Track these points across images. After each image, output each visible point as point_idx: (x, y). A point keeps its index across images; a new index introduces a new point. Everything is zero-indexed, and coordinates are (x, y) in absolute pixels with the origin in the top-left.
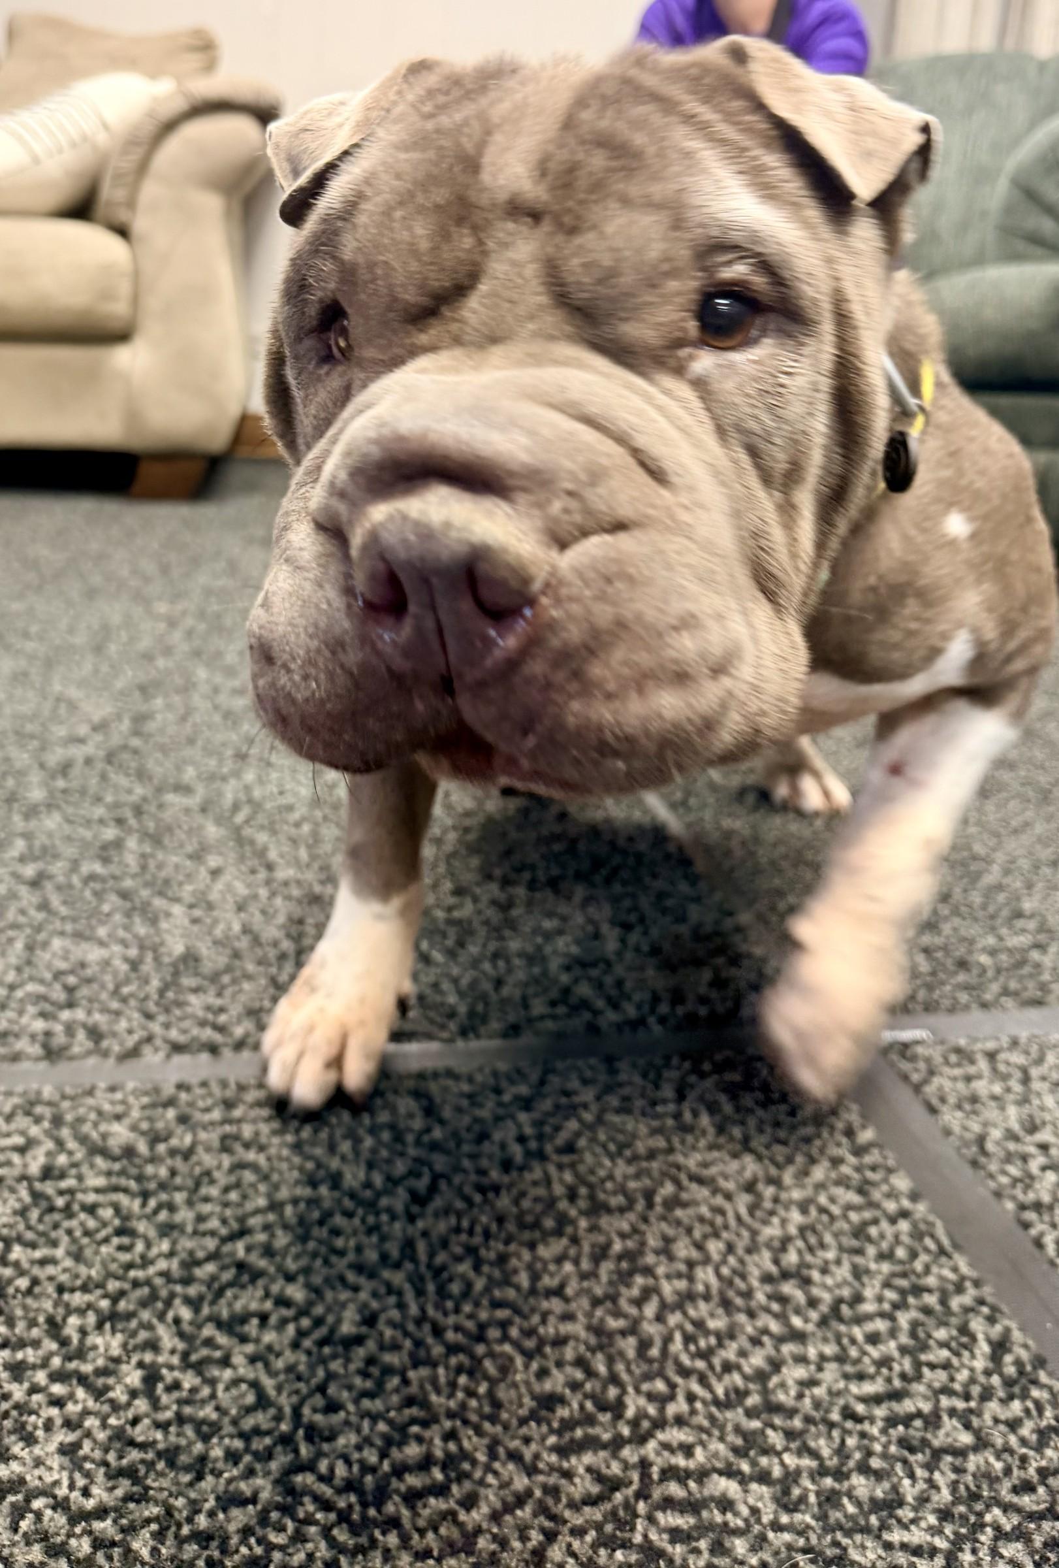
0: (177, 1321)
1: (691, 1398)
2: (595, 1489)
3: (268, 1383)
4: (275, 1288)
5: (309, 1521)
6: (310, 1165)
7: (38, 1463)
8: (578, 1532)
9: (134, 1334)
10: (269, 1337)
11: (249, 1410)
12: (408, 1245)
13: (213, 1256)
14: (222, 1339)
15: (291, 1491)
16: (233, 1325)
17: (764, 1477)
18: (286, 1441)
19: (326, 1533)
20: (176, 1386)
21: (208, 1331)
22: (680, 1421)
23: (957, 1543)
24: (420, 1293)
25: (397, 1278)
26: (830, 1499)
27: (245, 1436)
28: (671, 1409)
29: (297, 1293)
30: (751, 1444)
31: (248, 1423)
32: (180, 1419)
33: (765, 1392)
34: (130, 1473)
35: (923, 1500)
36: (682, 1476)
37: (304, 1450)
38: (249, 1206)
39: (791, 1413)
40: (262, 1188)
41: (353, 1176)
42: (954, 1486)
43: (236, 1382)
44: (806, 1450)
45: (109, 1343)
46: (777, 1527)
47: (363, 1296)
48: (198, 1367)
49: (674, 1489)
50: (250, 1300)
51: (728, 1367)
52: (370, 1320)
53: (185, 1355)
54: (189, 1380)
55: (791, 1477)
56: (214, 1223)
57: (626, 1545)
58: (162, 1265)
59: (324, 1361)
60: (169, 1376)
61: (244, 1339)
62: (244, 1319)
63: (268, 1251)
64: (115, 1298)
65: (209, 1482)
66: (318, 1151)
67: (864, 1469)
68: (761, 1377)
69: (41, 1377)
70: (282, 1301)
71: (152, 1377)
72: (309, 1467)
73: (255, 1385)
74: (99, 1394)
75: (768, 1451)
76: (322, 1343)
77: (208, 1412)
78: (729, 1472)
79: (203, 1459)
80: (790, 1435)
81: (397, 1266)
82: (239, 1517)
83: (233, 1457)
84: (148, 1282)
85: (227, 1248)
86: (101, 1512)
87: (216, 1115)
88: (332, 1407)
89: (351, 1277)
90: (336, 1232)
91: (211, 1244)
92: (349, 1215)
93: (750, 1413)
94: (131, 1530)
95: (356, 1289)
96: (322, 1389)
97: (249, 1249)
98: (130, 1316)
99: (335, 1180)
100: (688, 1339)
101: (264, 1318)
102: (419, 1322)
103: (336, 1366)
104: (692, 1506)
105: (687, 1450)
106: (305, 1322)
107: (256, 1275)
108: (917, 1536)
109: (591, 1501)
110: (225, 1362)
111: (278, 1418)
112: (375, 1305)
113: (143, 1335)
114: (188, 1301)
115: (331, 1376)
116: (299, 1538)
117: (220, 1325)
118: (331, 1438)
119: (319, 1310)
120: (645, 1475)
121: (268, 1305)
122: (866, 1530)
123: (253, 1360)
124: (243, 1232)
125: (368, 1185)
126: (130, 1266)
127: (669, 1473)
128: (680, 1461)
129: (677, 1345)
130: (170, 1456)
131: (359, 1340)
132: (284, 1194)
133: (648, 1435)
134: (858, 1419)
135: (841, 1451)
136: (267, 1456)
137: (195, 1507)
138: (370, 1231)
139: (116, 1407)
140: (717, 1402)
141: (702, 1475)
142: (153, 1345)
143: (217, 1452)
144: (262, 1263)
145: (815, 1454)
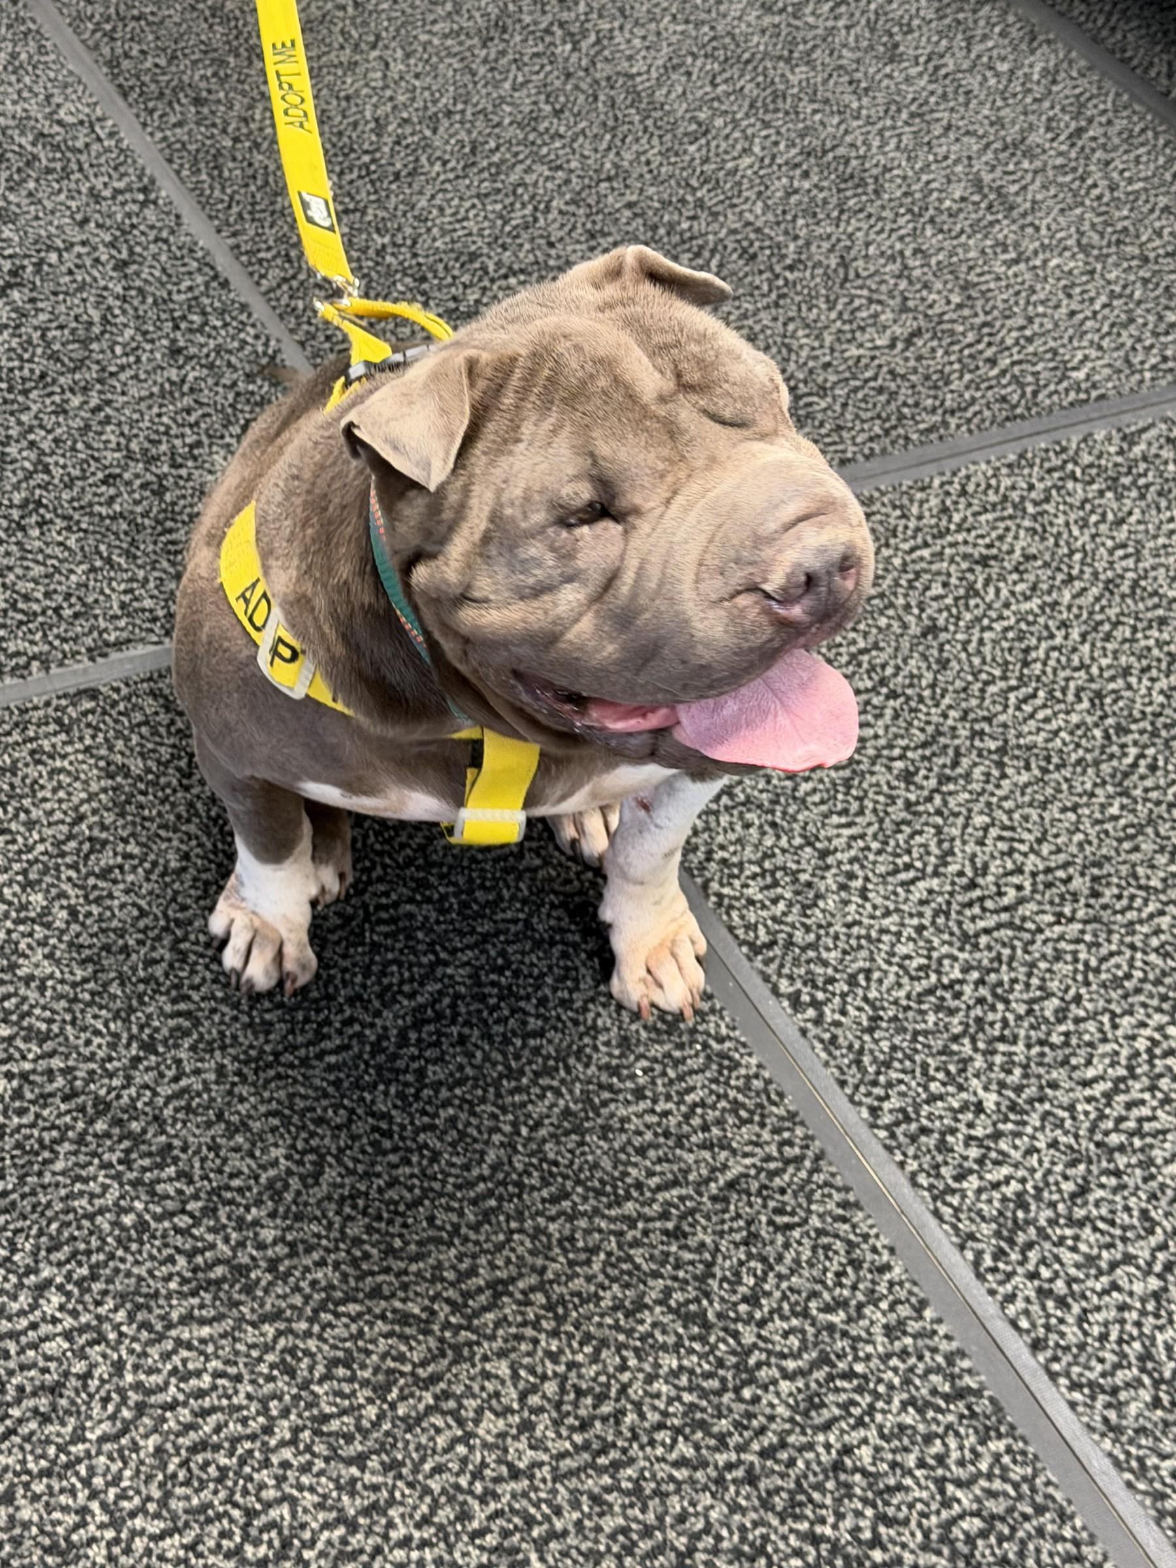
0: (69, 879)
1: (385, 867)
2: (338, 922)
3: (143, 903)
4: (120, 849)
5: (196, 963)
6: (102, 764)
7: (37, 966)
8: (338, 943)
9: (48, 891)
10: (130, 878)
11: (138, 918)
12: (191, 805)
13: (70, 837)
14: (101, 884)
15: (181, 952)
16: (105, 874)
17: (429, 900)
18: (166, 929)
19: (207, 967)
20: (89, 914)
21: (92, 881)
22: (380, 880)
23: (530, 915)
24: (209, 835)
25: (192, 828)
26: (465, 905)
27: (144, 931)
28: (374, 875)
29: (133, 848)
30: (423, 884)
31: (141, 924)
32: (103, 931)
33: (426, 857)
34: (89, 960)
35: (513, 898)
36: (385, 908)
37: (179, 933)
38: (75, 800)
39: (441, 865)
40: (77, 785)
41: (136, 766)
42: (529, 888)
43: (123, 906)
44: (450, 883)
45: (37, 899)
46: (438, 922)
47: (175, 843)
48: (98, 901)
49: (384, 915)
50: (107, 858)
51: (403, 846)
52: (186, 856)
53: (86, 897)
54: (95, 910)
55: (443, 897)
56: (58, 815)
57: (363, 944)
58: (40, 848)
59: (167, 885)
60: (82, 910)
61: (115, 882)
62: (110, 869)
63: (104, 827)
64: (25, 872)
65: (134, 957)
66: (103, 752)
67: (482, 887)
68: (422, 848)
69: (9, 924)
70: (127, 856)
71: (73, 912)
72: (185, 939)
73: (134, 905)
74: (48, 926)
75: (429, 886)
76: (162, 875)
77: (115, 924)
78: (411, 900)
79: (126, 946)
80: (442, 877)
81: (188, 821)
82: (159, 971)
83: (140, 943)
84: (37, 861)
85: (76, 829)
86: (85, 980)
87: (16, 737)
88: (184, 908)
89: (162, 833)
90: (141, 807)
91: (65, 829)
92: (144, 793)
93: (418, 868)
94: (105, 985)
95: (169, 840)
96: (174, 900)
97: (90, 828)
98: (40, 881)
99: (124, 770)
100: (376, 834)
101: (121, 867)
102: (215, 853)
103: (176, 886)
104: (394, 920)
105: (386, 894)
106: (147, 865)
107: (105, 843)
108: (509, 915)
109: (341, 927)
110: (110, 896)
111: (156, 919)
112: (184, 847)
113: (54, 891)
114: (68, 866)
115: (176, 893)
116: (193, 972)
117: (97, 877)
118: (190, 923)
119: (152, 857)
120: (367, 915)
121: (119, 859)
122: (483, 917)
123: (127, 892)
124: (81, 818)
125: (148, 771)
126: (20, 852)
127: (379, 907)
128: (384, 901)
129: (372, 839)
130: (106, 948)
131: (184, 869)
132: (94, 787)
133: (364, 891)
134: (478, 862)
135: (471, 881)
136: (158, 938)
137: (134, 969)
138: (162, 802)
139: (63, 932)
140: (399, 867)
141: (396, 905)
142: (63, 895)
143: (131, 942)
144: (104, 835)
145: (455, 884)
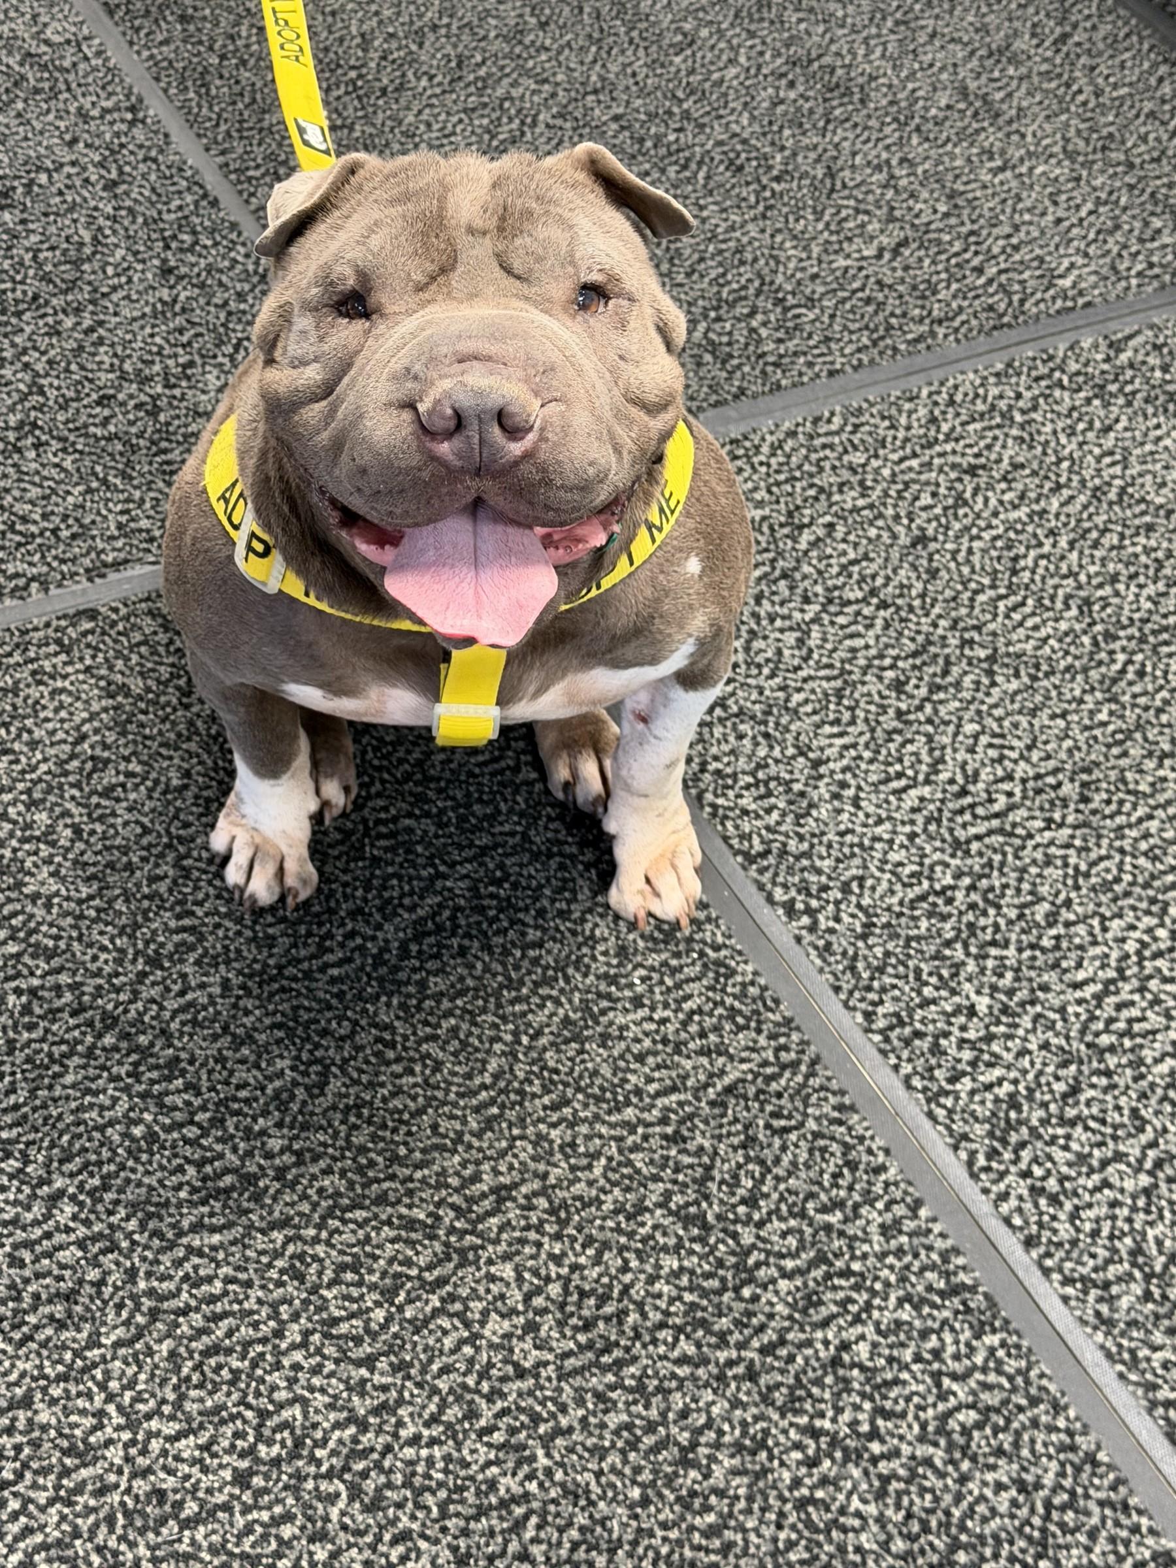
0: (73, 798)
1: (383, 782)
2: (338, 837)
3: (145, 820)
4: (122, 767)
5: (199, 879)
6: (103, 683)
7: (43, 884)
8: (338, 858)
9: (51, 810)
10: (133, 796)
11: (141, 836)
12: (191, 723)
13: (73, 756)
14: (104, 802)
15: (183, 868)
16: (107, 792)
17: (427, 815)
18: (169, 846)
19: (210, 883)
20: (92, 832)
21: (95, 800)
22: (379, 795)
23: (528, 827)
24: (209, 753)
25: (193, 746)
26: (462, 819)
27: (148, 848)
28: (373, 790)
29: (134, 767)
30: (421, 799)
31: (145, 841)
32: (107, 848)
33: (424, 772)
34: (93, 877)
35: (511, 811)
36: (384, 822)
37: (181, 849)
38: (77, 720)
39: (439, 779)
40: (79, 704)
41: (136, 685)
42: (526, 801)
43: (126, 824)
44: (448, 798)
45: (42, 818)
46: (437, 836)
47: (176, 761)
48: (101, 819)
49: (383, 829)
50: (109, 777)
51: (401, 761)
52: (187, 774)
53: (89, 815)
54: (99, 828)
55: (442, 811)
56: (60, 735)
57: (363, 859)
58: (44, 767)
59: (169, 803)
60: (86, 828)
61: (118, 800)
62: (112, 788)
63: (106, 747)
64: (28, 792)
65: (138, 874)
66: (103, 672)
67: (480, 800)
68: (419, 763)
69: (14, 843)
70: (130, 775)
71: (77, 830)
72: (188, 856)
73: (137, 822)
74: (53, 844)
75: (428, 801)
76: (164, 793)
77: (118, 841)
78: (410, 815)
79: (130, 863)
80: (440, 791)
81: (189, 739)
82: (162, 887)
83: (144, 859)
84: (40, 780)
85: (78, 749)
86: (91, 897)
87: (17, 658)
88: (186, 825)
89: (164, 751)
90: (142, 725)
91: (67, 748)
92: (145, 712)
93: (416, 784)
94: (110, 902)
95: (171, 758)
96: (176, 817)
97: (92, 747)
98: (43, 800)
99: (124, 690)
100: (376, 749)
101: (123, 785)
102: (216, 769)
103: (178, 803)
104: (392, 835)
105: (385, 809)
106: (149, 783)
107: (107, 761)
108: (507, 828)
109: (342, 842)
110: (114, 814)
111: (159, 836)
112: (185, 765)
113: (58, 810)
114: (72, 785)
115: (178, 810)
116: (197, 888)
117: (100, 795)
118: (193, 840)
119: (154, 775)
120: (367, 828)
121: (122, 778)
122: (481, 830)
123: (130, 810)
124: (83, 737)
125: (148, 690)
126: (23, 772)
127: (378, 822)
128: (383, 815)
129: (370, 755)
130: (111, 865)
131: (185, 787)
132: (95, 707)
133: (363, 806)
134: (475, 776)
135: (468, 795)
136: (162, 855)
137: (138, 885)
138: (163, 721)
139: (67, 850)
140: (398, 782)
141: (395, 820)
142: (67, 813)
143: (135, 859)
144: (106, 754)
145: (453, 798)
